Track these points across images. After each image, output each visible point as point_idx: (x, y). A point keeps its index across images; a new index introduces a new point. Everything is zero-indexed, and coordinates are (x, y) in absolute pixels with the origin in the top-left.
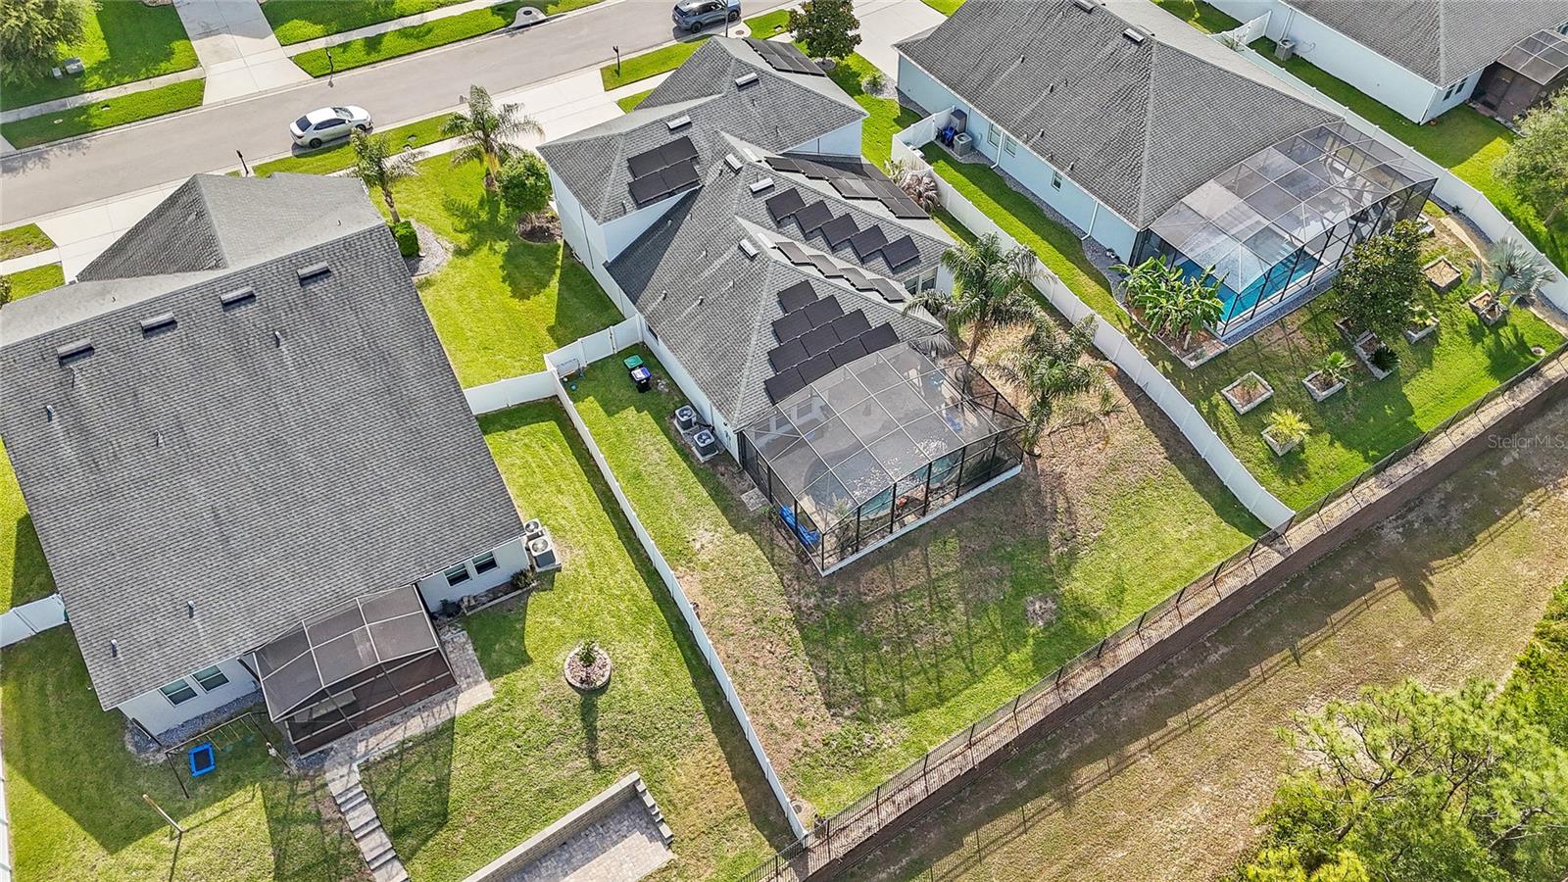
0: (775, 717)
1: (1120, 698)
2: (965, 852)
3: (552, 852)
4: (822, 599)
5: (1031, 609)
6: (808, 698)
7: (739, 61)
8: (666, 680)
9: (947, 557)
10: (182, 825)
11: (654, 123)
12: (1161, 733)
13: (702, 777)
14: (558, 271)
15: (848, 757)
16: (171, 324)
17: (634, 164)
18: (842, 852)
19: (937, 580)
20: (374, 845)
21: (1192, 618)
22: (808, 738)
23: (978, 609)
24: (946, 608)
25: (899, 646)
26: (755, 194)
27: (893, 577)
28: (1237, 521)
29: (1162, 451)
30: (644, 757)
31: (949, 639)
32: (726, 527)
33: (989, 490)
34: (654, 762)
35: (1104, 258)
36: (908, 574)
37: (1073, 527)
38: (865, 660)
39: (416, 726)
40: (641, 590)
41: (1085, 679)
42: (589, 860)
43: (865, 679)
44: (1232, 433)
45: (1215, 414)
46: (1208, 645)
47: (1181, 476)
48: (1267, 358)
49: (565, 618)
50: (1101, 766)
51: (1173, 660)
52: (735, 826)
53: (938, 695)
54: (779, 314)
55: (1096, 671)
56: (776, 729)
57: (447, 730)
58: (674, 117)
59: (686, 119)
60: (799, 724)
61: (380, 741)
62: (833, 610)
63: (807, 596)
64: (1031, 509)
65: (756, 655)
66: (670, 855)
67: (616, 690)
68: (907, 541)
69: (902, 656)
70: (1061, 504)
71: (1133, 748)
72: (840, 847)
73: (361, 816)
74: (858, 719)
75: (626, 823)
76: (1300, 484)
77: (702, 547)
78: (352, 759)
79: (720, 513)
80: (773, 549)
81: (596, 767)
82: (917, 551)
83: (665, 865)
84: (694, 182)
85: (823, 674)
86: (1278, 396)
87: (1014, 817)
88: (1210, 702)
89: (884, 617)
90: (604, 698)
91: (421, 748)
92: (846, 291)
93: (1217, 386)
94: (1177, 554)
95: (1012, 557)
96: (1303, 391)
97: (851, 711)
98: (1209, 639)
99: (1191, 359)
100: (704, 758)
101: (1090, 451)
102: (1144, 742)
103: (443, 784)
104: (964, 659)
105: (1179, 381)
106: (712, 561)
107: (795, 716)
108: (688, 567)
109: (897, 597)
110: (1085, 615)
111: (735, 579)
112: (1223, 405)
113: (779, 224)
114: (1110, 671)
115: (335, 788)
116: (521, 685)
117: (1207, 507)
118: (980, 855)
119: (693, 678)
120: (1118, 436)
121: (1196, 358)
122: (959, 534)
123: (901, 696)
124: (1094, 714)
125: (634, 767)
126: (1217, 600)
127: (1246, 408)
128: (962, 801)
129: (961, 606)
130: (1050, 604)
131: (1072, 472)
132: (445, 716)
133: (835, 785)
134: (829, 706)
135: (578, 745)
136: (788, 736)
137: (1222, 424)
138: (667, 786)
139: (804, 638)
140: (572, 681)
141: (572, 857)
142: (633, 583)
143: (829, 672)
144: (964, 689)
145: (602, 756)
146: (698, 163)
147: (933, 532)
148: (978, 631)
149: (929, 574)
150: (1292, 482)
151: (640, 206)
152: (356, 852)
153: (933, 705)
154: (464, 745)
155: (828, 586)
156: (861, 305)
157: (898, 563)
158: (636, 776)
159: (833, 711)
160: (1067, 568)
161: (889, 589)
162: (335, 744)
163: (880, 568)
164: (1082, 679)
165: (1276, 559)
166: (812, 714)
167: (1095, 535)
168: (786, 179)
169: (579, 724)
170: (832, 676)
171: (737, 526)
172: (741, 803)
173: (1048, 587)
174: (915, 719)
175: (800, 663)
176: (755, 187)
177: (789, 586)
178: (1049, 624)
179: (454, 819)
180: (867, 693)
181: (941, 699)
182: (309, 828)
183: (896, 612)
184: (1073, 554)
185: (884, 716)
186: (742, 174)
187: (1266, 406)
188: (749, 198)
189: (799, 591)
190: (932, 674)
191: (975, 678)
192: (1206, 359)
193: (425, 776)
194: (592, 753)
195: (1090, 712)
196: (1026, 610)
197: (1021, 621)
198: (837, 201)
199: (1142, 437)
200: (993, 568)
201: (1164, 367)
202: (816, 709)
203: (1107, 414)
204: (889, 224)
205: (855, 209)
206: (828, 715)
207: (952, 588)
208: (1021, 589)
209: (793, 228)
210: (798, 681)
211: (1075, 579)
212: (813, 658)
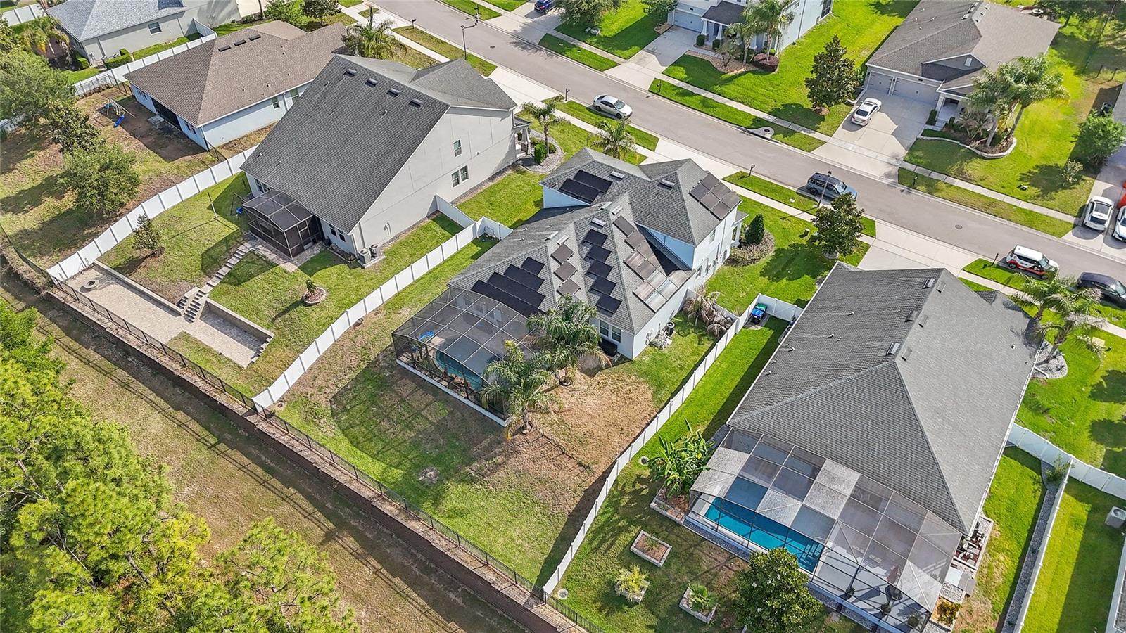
0: (321, 377)
1: (402, 545)
2: (286, 490)
3: (242, 329)
4: (386, 368)
5: (428, 470)
6: (335, 387)
7: (676, 174)
9: (437, 413)
10: (220, 219)
11: (609, 166)
12: (389, 575)
13: (281, 361)
15: (312, 416)
16: (374, 85)
18: (260, 427)
19: (422, 416)
20: (224, 271)
22: (315, 395)
23: (415, 444)
24: (409, 427)
25: (377, 415)
26: (592, 223)
27: (411, 393)
28: (547, 573)
29: (572, 507)
30: (283, 336)
31: (392, 436)
33: (485, 416)
34: (282, 340)
36: (418, 399)
37: (489, 473)
38: (363, 402)
39: (272, 257)
41: (390, 509)
42: (239, 342)
43: (354, 406)
44: (613, 549)
45: (620, 532)
46: (460, 590)
47: (561, 527)
48: (691, 554)
49: (338, 279)
50: (356, 546)
51: (440, 572)
52: (265, 384)
53: (358, 443)
54: (519, 264)
55: (397, 512)
57: (271, 265)
58: (619, 171)
59: (621, 176)
60: (320, 389)
61: (264, 251)
62: (382, 374)
63: (384, 361)
64: (485, 443)
65: (347, 356)
66: (246, 367)
67: (308, 310)
68: (435, 391)
69: (374, 418)
70: (499, 459)
71: (373, 561)
72: (263, 426)
73: (234, 261)
74: (332, 412)
76: (600, 610)
77: (400, 313)
78: (254, 246)
81: (273, 320)
82: (431, 397)
83: (241, 366)
84: (590, 200)
85: (349, 387)
86: (663, 572)
87: (310, 508)
88: (421, 601)
89: (390, 399)
90: (303, 307)
91: (263, 262)
92: (552, 285)
93: (644, 526)
94: (501, 540)
95: (454, 447)
97: (335, 408)
98: (464, 590)
99: (657, 503)
100: (290, 358)
101: (546, 463)
102: (379, 567)
103: (252, 276)
104: (384, 447)
105: (635, 501)
106: (392, 319)
107: (324, 385)
108: (386, 313)
109: (403, 401)
110: (436, 500)
113: (584, 242)
115: (241, 248)
116: (299, 278)
118: (286, 498)
120: (567, 476)
121: (659, 505)
122: (450, 413)
123: (351, 426)
124: (385, 533)
125: (277, 333)
127: (635, 550)
128: (310, 479)
129: (413, 434)
130: (435, 479)
131: (524, 457)
132: (277, 262)
133: (296, 415)
134: (334, 397)
135: (279, 310)
136: (313, 386)
137: (615, 540)
138: (273, 350)
139: (364, 370)
140: (306, 293)
141: (240, 336)
143: (350, 389)
144: (366, 453)
145: (278, 320)
146: (601, 196)
147: (447, 399)
148: (402, 448)
149: (422, 410)
150: (599, 604)
151: (560, 190)
152: (221, 267)
153: (352, 443)
154: (269, 275)
155: (393, 367)
156: (548, 297)
157: (420, 392)
158: (273, 335)
159: (332, 400)
160: (463, 481)
161: (405, 395)
162: (259, 239)
163: (414, 385)
164: (389, 507)
165: (521, 600)
166: (328, 390)
167: (491, 488)
168: (612, 230)
169: (288, 305)
170: (349, 392)
173: (445, 475)
174: (341, 436)
175: (352, 375)
176: (596, 220)
177: (386, 351)
178: (422, 483)
179: (238, 288)
180: (348, 411)
181: (357, 445)
182: (225, 248)
183: (395, 404)
184: (473, 480)
185: (338, 423)
186: (600, 211)
187: (647, 566)
188: (588, 222)
189: (386, 356)
190: (369, 436)
191: (374, 457)
192: (664, 512)
193: (253, 269)
194: (278, 316)
195: (385, 530)
196: (426, 468)
197: (419, 467)
198: (617, 259)
199: (575, 491)
200: (442, 440)
201: (642, 489)
202: (330, 392)
203: (580, 464)
204: (624, 290)
205: (619, 269)
206: (329, 398)
207: (421, 425)
208: (437, 461)
209: (586, 249)
210: (341, 378)
211: (457, 487)
212: (356, 379)
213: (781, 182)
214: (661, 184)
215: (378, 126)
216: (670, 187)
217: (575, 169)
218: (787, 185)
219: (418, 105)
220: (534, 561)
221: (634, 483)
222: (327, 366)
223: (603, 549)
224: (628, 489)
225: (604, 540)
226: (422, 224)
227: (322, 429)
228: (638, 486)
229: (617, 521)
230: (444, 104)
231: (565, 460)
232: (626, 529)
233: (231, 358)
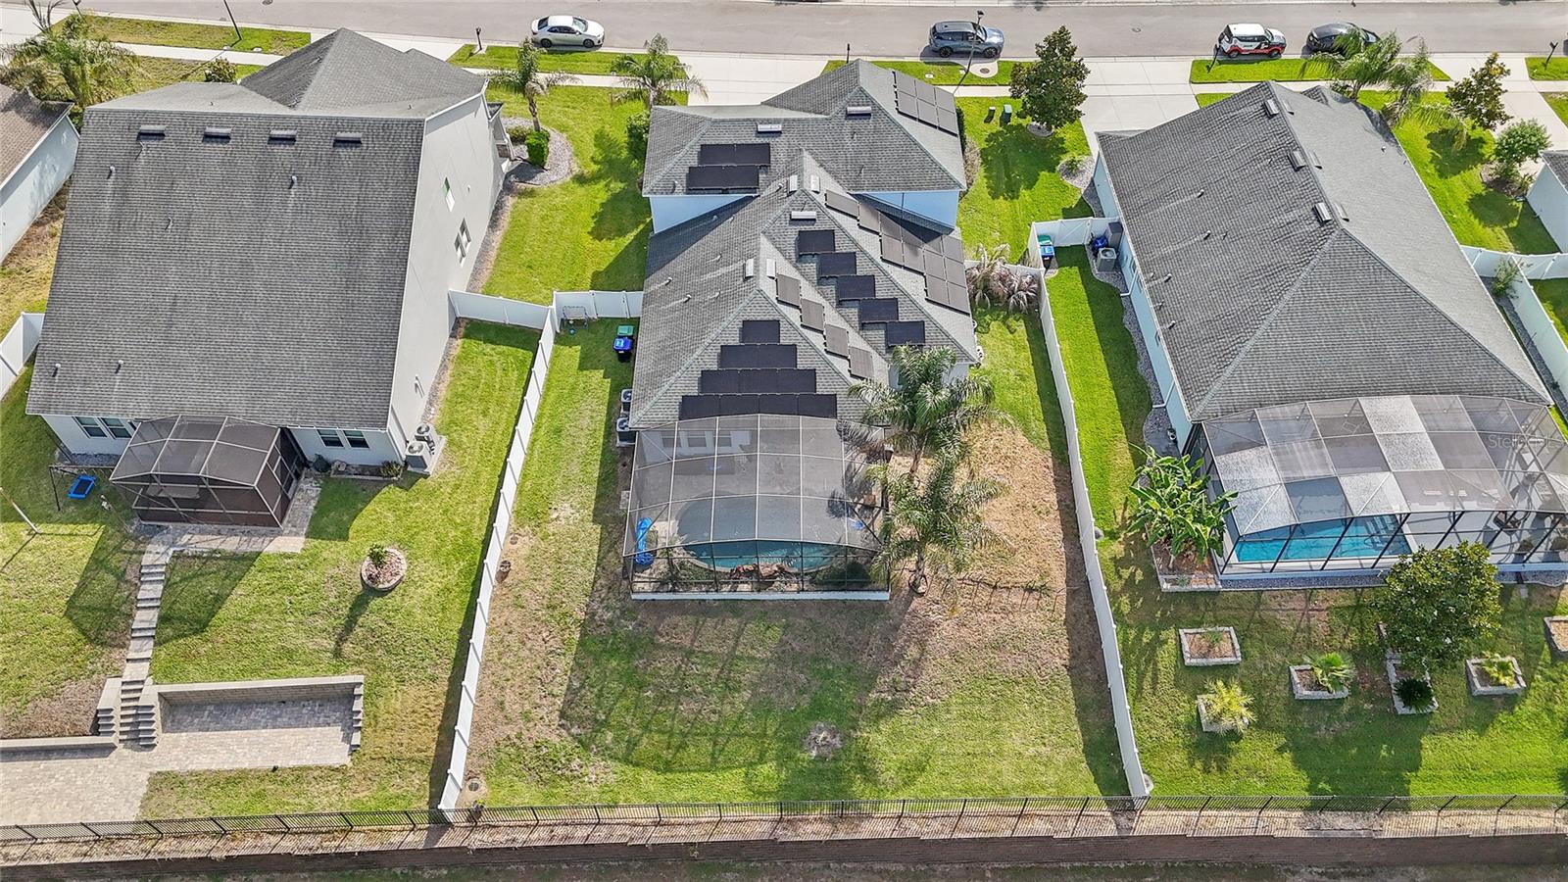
0: (510, 697)
1: (854, 870)
3: (271, 703)
4: (619, 618)
5: (814, 734)
6: (550, 698)
7: (862, 90)
8: (440, 615)
9: (761, 644)
10: (40, 528)
11: (744, 120)
13: (413, 712)
14: (641, 227)
15: (548, 767)
16: (226, 138)
17: (706, 151)
18: (477, 845)
19: (740, 658)
20: (145, 618)
21: (968, 836)
22: (525, 732)
23: (762, 707)
24: (730, 687)
25: (662, 698)
26: (794, 221)
27: (695, 635)
28: (1101, 769)
29: (1065, 656)
30: (379, 668)
31: (715, 718)
32: (588, 513)
33: (844, 601)
34: (384, 676)
35: (1162, 435)
36: (713, 637)
37: (912, 681)
38: (623, 694)
39: (231, 544)
40: (480, 529)
41: (813, 829)
42: (290, 726)
43: (611, 710)
44: (1161, 678)
45: (1154, 650)
46: (989, 875)
47: (1070, 692)
48: (1262, 622)
49: (399, 518)
51: (940, 868)
52: (413, 769)
53: (667, 763)
54: (734, 339)
55: (828, 828)
56: (503, 709)
57: (248, 560)
58: (769, 121)
59: (777, 127)
60: (526, 716)
61: (199, 540)
62: (622, 632)
63: (607, 608)
64: (876, 641)
65: (530, 636)
66: (347, 761)
67: (393, 600)
68: (734, 607)
69: (660, 708)
70: (913, 652)
72: (479, 840)
73: (151, 591)
74: (580, 741)
75: (338, 714)
76: (1206, 770)
77: (557, 518)
78: (173, 544)
79: (594, 497)
80: (609, 551)
81: (337, 653)
82: (735, 622)
83: (338, 766)
84: (753, 186)
85: (576, 684)
86: (1246, 667)
89: (665, 665)
90: (379, 600)
91: (222, 563)
92: (813, 347)
93: (1177, 622)
94: (1004, 766)
95: (829, 675)
96: (1284, 680)
97: (579, 731)
98: (993, 870)
99: (1167, 581)
100: (426, 697)
101: (983, 617)
103: (219, 600)
104: (715, 744)
105: (1139, 597)
106: (554, 535)
107: (527, 707)
108: (533, 530)
109: (691, 652)
110: (863, 770)
111: (558, 561)
112: (1172, 642)
113: (800, 258)
114: (841, 836)
115: (147, 559)
116: (325, 554)
117: (1078, 737)
119: (463, 625)
120: (1025, 618)
121: (1174, 582)
122: (786, 627)
123: (633, 744)
124: (814, 869)
125: (365, 671)
126: (1008, 833)
127: (1194, 661)
128: (627, 870)
129: (747, 695)
130: (837, 741)
131: (947, 627)
132: (256, 548)
133: (520, 785)
134: (563, 715)
135: (334, 628)
136: (508, 720)
137: (1155, 664)
138: (381, 702)
139: (581, 643)
140: (364, 573)
141: (280, 716)
142: (477, 519)
143: (582, 686)
144: (695, 771)
145: (347, 648)
146: (767, 173)
147: (765, 612)
148: (747, 727)
149: (734, 649)
150: (1198, 765)
151: (689, 191)
152: (131, 616)
153: (656, 769)
154: (256, 578)
155: (630, 610)
156: (820, 368)
157: (710, 622)
158: (360, 679)
159: (563, 721)
160: (879, 717)
161: (687, 643)
162: (171, 526)
163: (691, 619)
164: (809, 828)
165: (1110, 830)
166: (542, 712)
167: (931, 701)
168: (832, 219)
169: (346, 611)
170: (583, 692)
171: (597, 517)
172: (431, 753)
173: (846, 723)
174: (630, 770)
175: (564, 663)
176: (796, 214)
177: (597, 591)
178: (821, 758)
179: (209, 633)
180: (605, 724)
181: (668, 767)
182: (110, 579)
183: (680, 666)
184: (894, 707)
185: (606, 752)
186: (792, 197)
187: (1224, 672)
188: (785, 223)
189: (603, 600)
190: (676, 741)
191: (712, 766)
192: (1185, 588)
193: (210, 586)
194: (341, 640)
195: (812, 865)
196: (808, 732)
197: (795, 740)
198: (872, 260)
199: (1052, 632)
200: (802, 676)
201: (1133, 574)
202: (549, 711)
203: (1030, 590)
204: (913, 302)
205: (885, 274)
206: (556, 723)
207: (749, 674)
208: (817, 711)
209: (812, 267)
210: (550, 678)
211: (879, 731)
212: (578, 665)
213: (892, 56)
214: (850, 116)
215: (295, 213)
216: (867, 115)
217: (691, 147)
218: (903, 57)
219: (357, 142)
220: (1071, 764)
221: (1118, 572)
222: (508, 673)
223: (1147, 686)
224: (1118, 586)
225: (1141, 677)
226: (456, 352)
227: (586, 779)
228: (1126, 573)
229: (1138, 638)
230: (410, 122)
231: (1005, 595)
232: (1158, 642)
233: (304, 763)
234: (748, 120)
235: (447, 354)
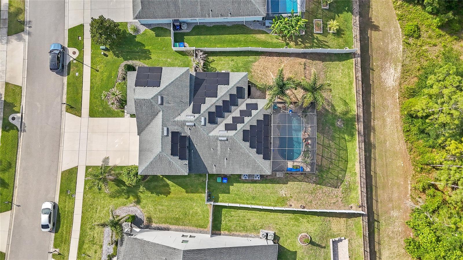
0: (332, 201)
2: (373, 176)
4: (315, 175)
5: (338, 126)
6: (332, 191)
7: (152, 98)
8: (315, 222)
9: (320, 138)
14: (164, 178)
15: (349, 189)
17: (173, 154)
18: (366, 204)
19: (323, 144)
21: (361, 91)
22: (340, 197)
23: (333, 138)
24: (329, 146)
25: (331, 163)
26: (205, 125)
28: (344, 58)
29: (320, 62)
30: (328, 236)
31: (335, 150)
32: (284, 186)
34: (329, 234)
35: (255, 24)
37: (327, 101)
38: (331, 173)
40: (290, 215)
43: (334, 176)
44: (325, 40)
45: (319, 40)
47: (328, 63)
48: (312, 12)
49: (289, 238)
50: (372, 133)
52: (348, 223)
53: (346, 161)
54: (248, 144)
55: (361, 123)
56: (335, 202)
58: (163, 132)
59: (165, 129)
60: (337, 197)
65: (318, 198)
66: (347, 240)
67: (313, 235)
69: (334, 163)
71: (372, 124)
74: (342, 183)
75: (335, 244)
76: (344, 34)
77: (285, 194)
79: (279, 185)
80: (297, 179)
81: (325, 247)
83: (348, 242)
84: (185, 138)
85: (329, 185)
86: (323, 19)
87: (372, 160)
88: (372, 98)
89: (325, 163)
90: (313, 239)
92: (250, 121)
93: (312, 33)
95: (326, 121)
96: (325, 11)
97: (339, 183)
99: (302, 33)
100: (334, 222)
102: (372, 120)
104: (341, 150)
105: (306, 41)
106: (291, 194)
107: (335, 197)
108: (289, 201)
109: (322, 156)
110: (346, 114)
111: (299, 192)
112: (317, 35)
113: (216, 123)
114: (362, 120)
116: (301, 256)
117: (337, 62)
118: (375, 173)
119: (317, 216)
123: (342, 170)
125: (329, 239)
126: (361, 82)
127: (322, 31)
129: (331, 142)
130: (340, 120)
133: (351, 196)
134: (336, 188)
135: (319, 249)
136: (337, 201)
137: (322, 40)
138: (335, 234)
139: (320, 184)
140: (306, 244)
142: (287, 216)
144: (347, 154)
145: (323, 245)
146: (181, 133)
148: (337, 142)
149: (321, 145)
150: (342, 36)
153: (347, 164)
156: (256, 119)
158: (331, 240)
160: (335, 110)
164: (360, 128)
165: (359, 60)
166: (336, 193)
168: (204, 112)
169: (315, 247)
170: (331, 183)
171: (285, 183)
172: (345, 219)
173: (336, 117)
174: (348, 170)
175: (325, 188)
176: (203, 123)
177: (308, 181)
178: (344, 124)
180: (337, 177)
181: (347, 161)
183: (325, 159)
184: (333, 106)
185: (344, 176)
186: (196, 125)
187: (325, 25)
188: (205, 127)
189: (311, 179)
190: (341, 159)
191: (346, 150)
192: (304, 29)
194: (322, 247)
197: (340, 129)
198: (217, 100)
199: (315, 65)
200: (326, 128)
201: (300, 41)
202: (335, 191)
203: (305, 68)
204: (230, 89)
205: (222, 97)
206: (338, 189)
207: (326, 142)
208: (333, 125)
209: (219, 119)
210: (328, 191)
211: (337, 110)
212: (325, 185)
214: (162, 104)
216: (162, 98)
217: (171, 158)
220: (343, 65)
221: (299, 45)
222: (327, 202)
223: (326, 44)
224: (303, 46)
225: (324, 45)
226: (227, 232)
227: (350, 180)
228: (300, 43)
229: (316, 43)
231: (307, 75)
232: (317, 39)
233: (348, 250)
234: (162, 139)
235: (227, 235)
